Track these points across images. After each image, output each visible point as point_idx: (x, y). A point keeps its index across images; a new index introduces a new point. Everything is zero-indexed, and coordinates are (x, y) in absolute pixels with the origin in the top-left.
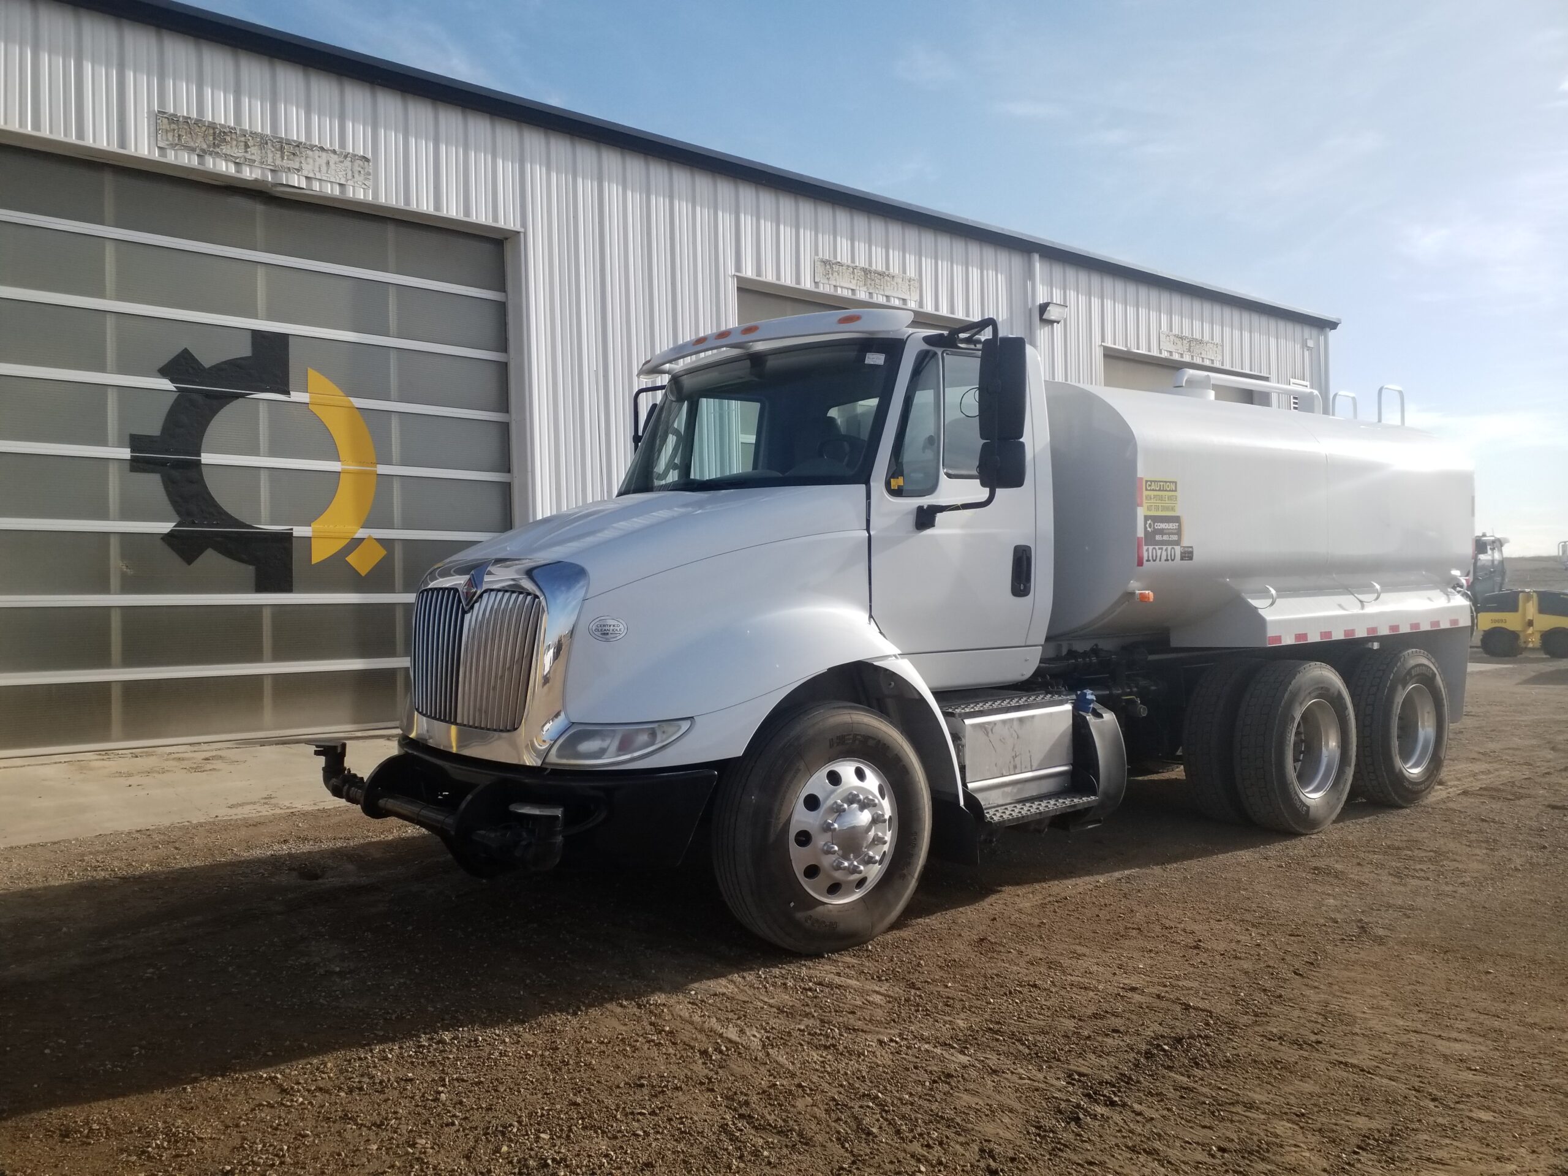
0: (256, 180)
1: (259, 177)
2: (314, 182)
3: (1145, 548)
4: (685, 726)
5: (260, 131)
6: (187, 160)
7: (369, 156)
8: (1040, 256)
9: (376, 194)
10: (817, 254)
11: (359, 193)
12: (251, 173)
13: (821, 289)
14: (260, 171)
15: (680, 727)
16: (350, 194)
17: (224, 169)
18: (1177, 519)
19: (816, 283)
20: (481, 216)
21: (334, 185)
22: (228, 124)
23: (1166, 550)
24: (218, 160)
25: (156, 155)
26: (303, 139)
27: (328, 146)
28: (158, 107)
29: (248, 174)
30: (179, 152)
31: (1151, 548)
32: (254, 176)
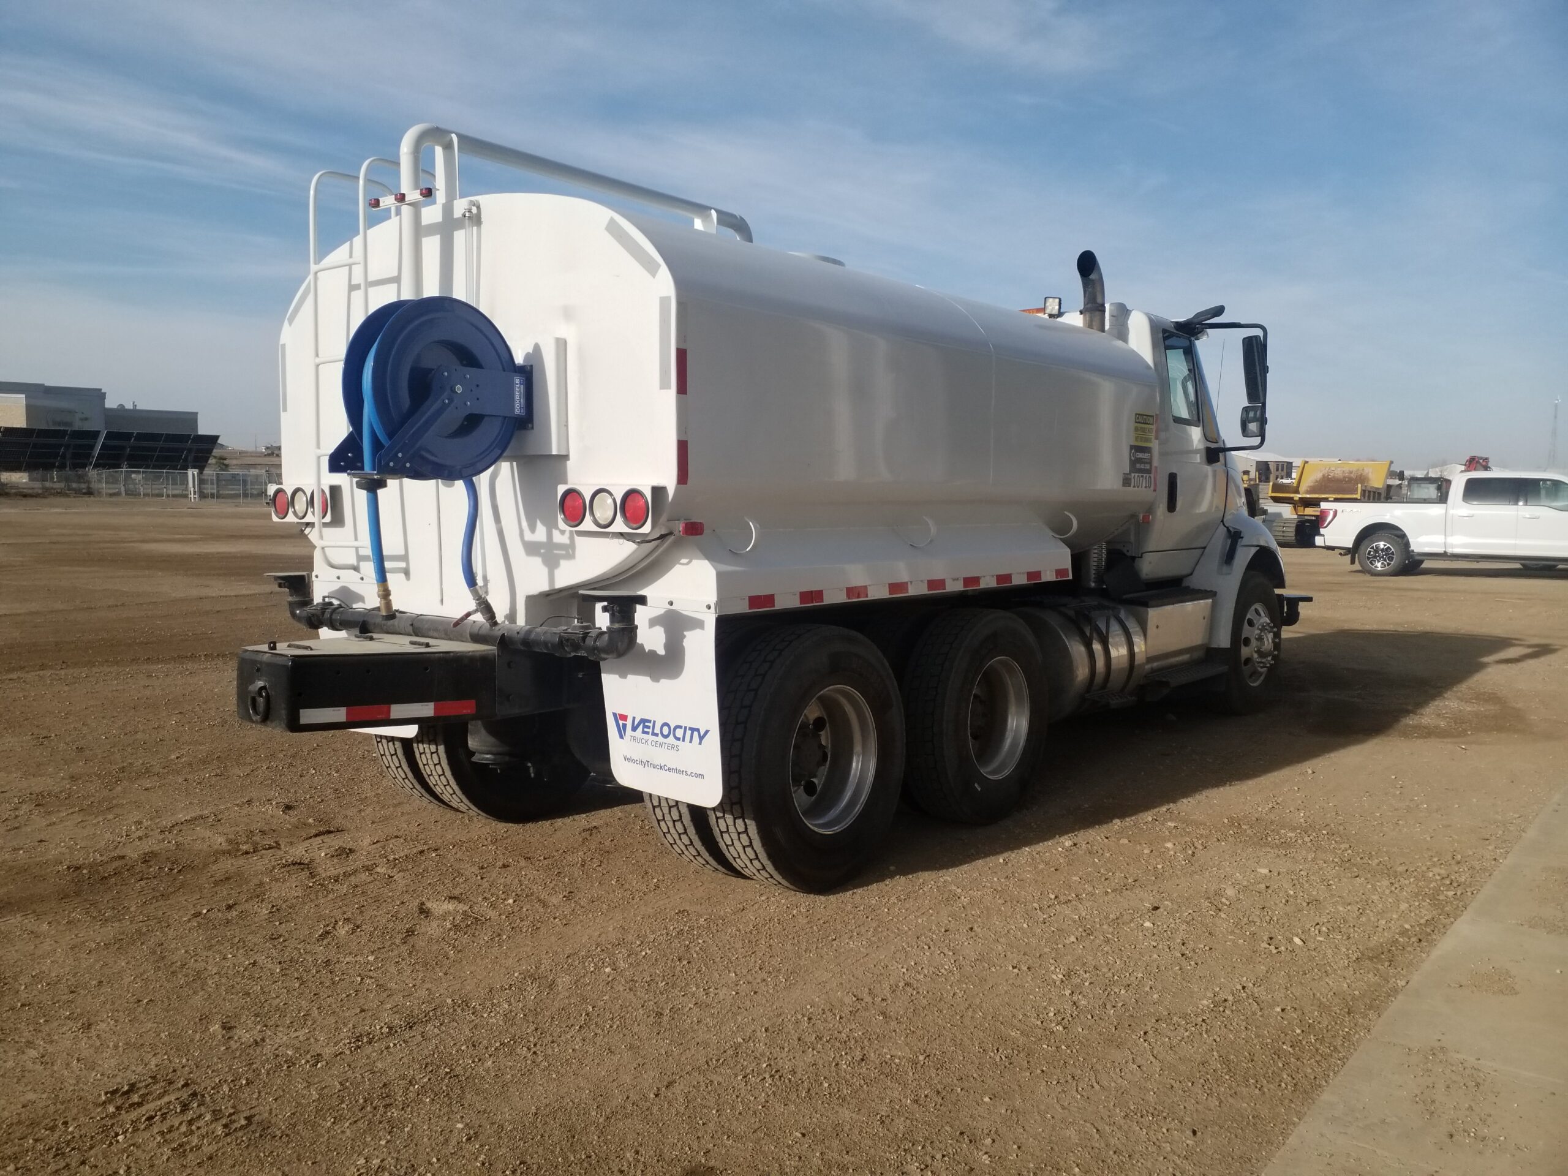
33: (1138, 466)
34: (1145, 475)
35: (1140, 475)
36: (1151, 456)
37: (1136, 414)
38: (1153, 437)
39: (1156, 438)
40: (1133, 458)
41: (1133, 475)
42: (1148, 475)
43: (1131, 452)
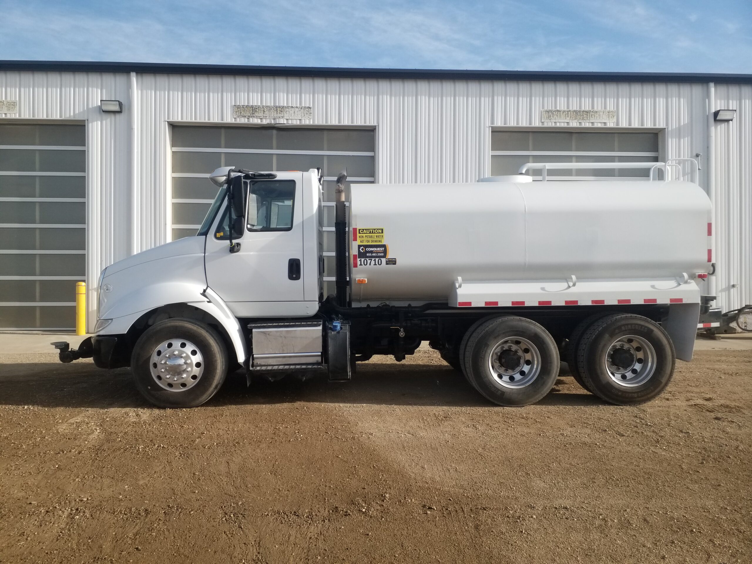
0: (268, 124)
1: (269, 122)
2: (289, 120)
3: (358, 260)
4: (110, 321)
5: (269, 105)
6: (243, 121)
7: (311, 106)
8: (715, 84)
9: (314, 121)
10: (543, 107)
11: (307, 122)
12: (266, 121)
13: (546, 125)
14: (269, 120)
15: (108, 322)
16: (303, 123)
17: (256, 122)
18: (384, 246)
19: (543, 123)
20: (359, 122)
21: (297, 120)
22: (258, 105)
23: (375, 260)
24: (254, 119)
25: (233, 121)
26: (285, 105)
27: (294, 105)
28: (234, 104)
29: (265, 122)
30: (241, 119)
31: (363, 260)
32: (267, 122)
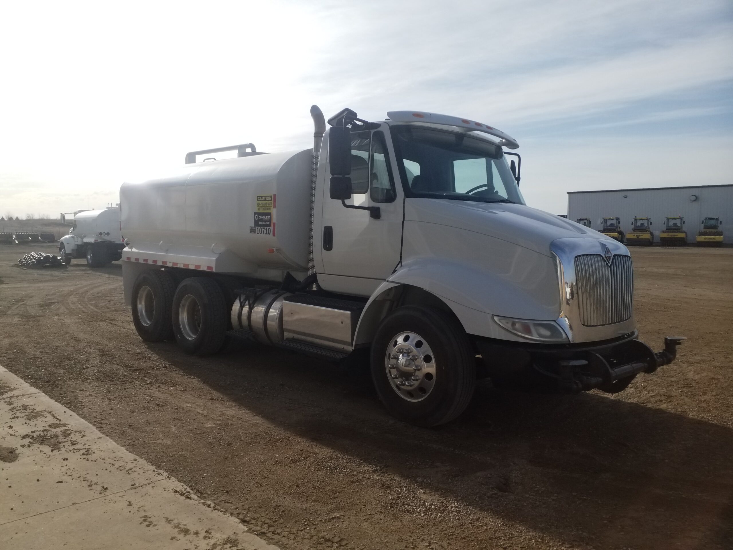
33: (260, 223)
34: (265, 228)
35: (262, 227)
36: (271, 217)
37: (258, 197)
38: (272, 207)
39: (274, 207)
40: (256, 219)
41: (257, 227)
42: (268, 228)
43: (255, 216)
